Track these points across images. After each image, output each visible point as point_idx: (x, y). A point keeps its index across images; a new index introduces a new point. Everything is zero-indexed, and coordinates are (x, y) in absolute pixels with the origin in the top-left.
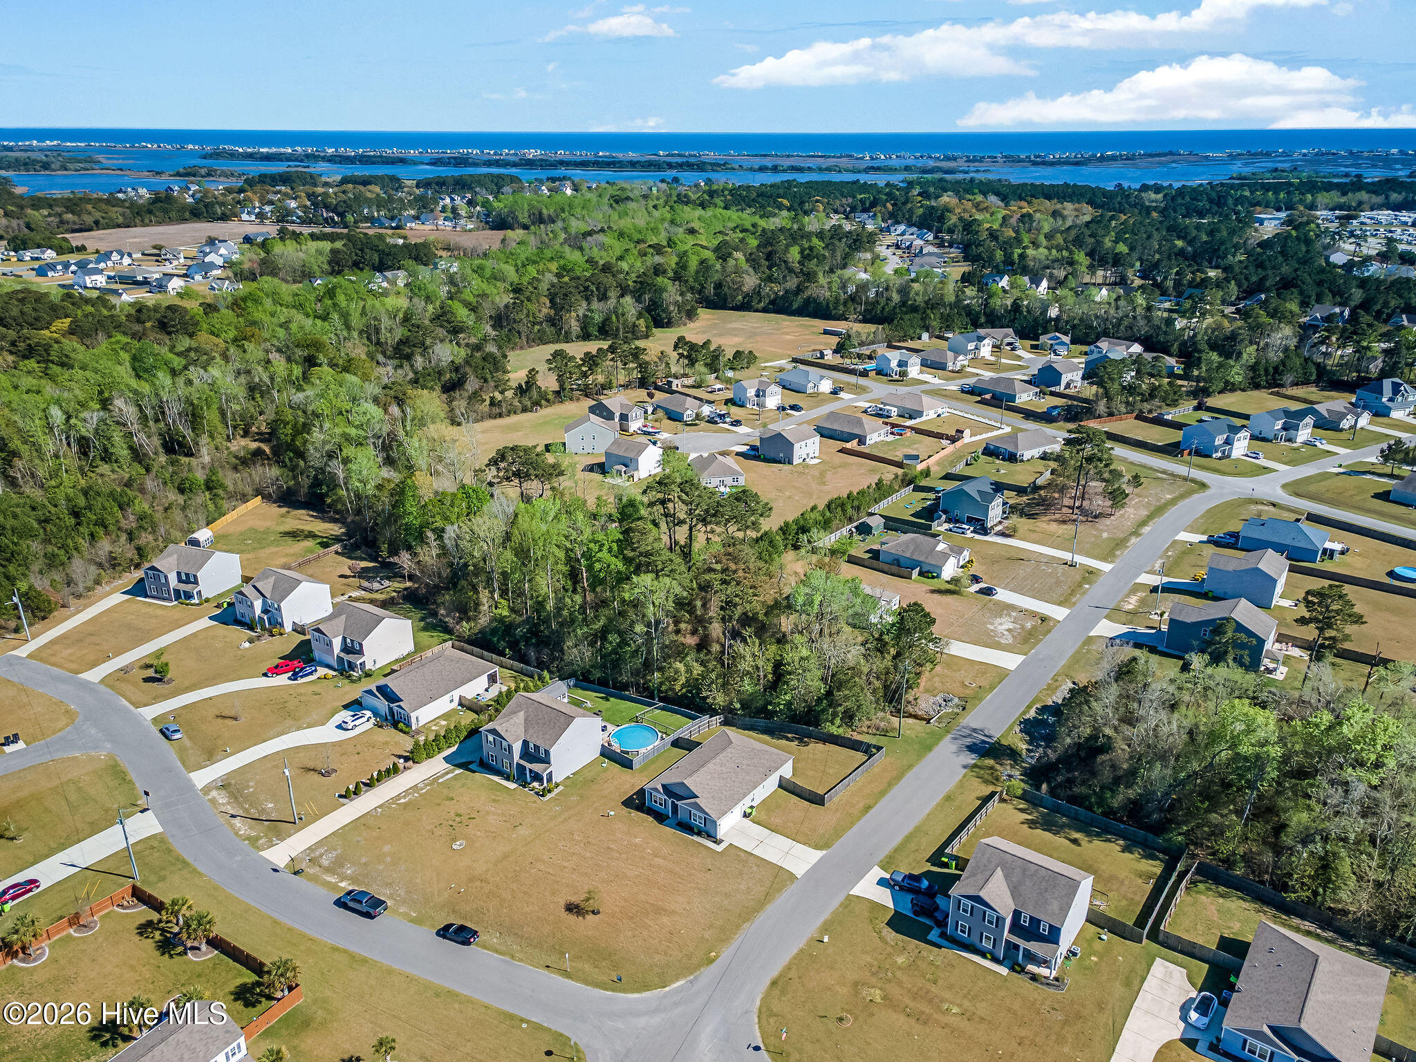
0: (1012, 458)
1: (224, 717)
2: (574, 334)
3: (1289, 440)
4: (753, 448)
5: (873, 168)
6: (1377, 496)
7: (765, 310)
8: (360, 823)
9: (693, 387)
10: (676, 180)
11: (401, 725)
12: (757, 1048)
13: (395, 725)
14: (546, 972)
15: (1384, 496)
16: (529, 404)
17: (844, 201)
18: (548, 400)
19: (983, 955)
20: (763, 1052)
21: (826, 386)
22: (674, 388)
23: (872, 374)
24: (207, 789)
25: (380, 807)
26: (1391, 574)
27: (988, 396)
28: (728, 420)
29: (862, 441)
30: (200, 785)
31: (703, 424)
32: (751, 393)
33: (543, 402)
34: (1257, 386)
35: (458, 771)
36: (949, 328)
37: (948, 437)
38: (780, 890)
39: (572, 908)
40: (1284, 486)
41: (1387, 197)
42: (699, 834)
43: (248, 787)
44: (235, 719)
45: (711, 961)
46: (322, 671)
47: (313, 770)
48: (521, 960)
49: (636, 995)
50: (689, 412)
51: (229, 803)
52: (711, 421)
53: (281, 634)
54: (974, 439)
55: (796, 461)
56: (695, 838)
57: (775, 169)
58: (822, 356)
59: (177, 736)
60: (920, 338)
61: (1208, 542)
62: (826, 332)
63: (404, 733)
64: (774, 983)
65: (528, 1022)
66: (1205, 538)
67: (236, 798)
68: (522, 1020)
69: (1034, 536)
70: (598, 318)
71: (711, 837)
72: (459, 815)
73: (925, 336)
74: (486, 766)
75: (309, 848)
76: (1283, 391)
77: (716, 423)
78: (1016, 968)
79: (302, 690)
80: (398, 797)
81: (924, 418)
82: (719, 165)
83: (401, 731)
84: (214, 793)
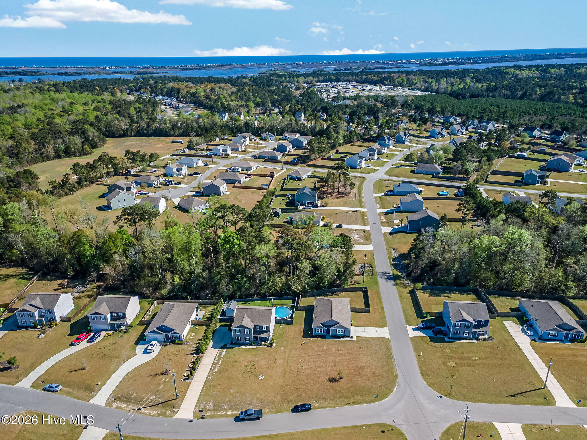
0: (300, 179)
1: (76, 371)
2: (51, 156)
3: (372, 159)
4: (197, 192)
5: (115, 72)
6: (411, 172)
7: (135, 136)
8: (207, 386)
9: (140, 172)
10: (21, 80)
11: (177, 342)
12: (441, 397)
13: (174, 342)
14: (348, 406)
15: (413, 172)
16: (68, 191)
17: (123, 87)
18: (76, 188)
19: (466, 339)
20: (443, 397)
21: (201, 163)
22: (132, 173)
23: (213, 156)
24: (108, 404)
25: (208, 376)
26: (438, 194)
27: (266, 159)
28: (173, 183)
29: (239, 182)
30: (103, 403)
31: (163, 187)
32: (175, 170)
33: (75, 189)
34: (346, 143)
35: (225, 350)
36: (224, 135)
37: (269, 176)
38: (389, 344)
39: (332, 380)
40: (385, 174)
41: (318, 78)
42: (343, 337)
43: (132, 395)
44: (84, 369)
45: (397, 376)
46: (103, 334)
47: (157, 374)
48: (335, 407)
49: (387, 399)
50: (154, 182)
51: (128, 405)
52: (166, 184)
53: (56, 325)
54: (278, 175)
55: (222, 194)
56: (342, 339)
57: (66, 74)
58: (184, 151)
59: (60, 388)
60: (215, 140)
61: (385, 195)
62: (174, 142)
63: (181, 344)
64: (422, 374)
65: (363, 425)
66: (383, 194)
67: (130, 402)
68: (361, 426)
69: (333, 204)
70: (62, 147)
71: (348, 336)
72: (247, 366)
73: (217, 139)
74: (235, 344)
75: (196, 406)
76: (354, 143)
77: (169, 185)
78: (477, 339)
79: (104, 344)
80: (211, 370)
81: (253, 170)
82: (35, 72)
83: (178, 344)
84: (115, 405)
